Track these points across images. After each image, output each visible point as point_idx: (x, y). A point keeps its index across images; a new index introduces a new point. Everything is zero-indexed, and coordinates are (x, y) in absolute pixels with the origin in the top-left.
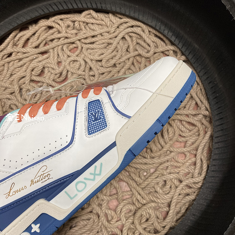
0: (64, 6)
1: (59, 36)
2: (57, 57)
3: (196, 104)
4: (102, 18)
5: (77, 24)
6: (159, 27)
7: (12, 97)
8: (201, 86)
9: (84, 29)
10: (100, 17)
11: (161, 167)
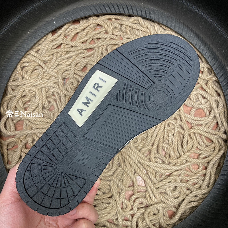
0: (116, 9)
1: (105, 36)
2: (100, 56)
3: (217, 123)
4: (148, 26)
5: (123, 27)
6: (199, 46)
7: (55, 86)
9: (129, 32)
10: (146, 25)
11: (175, 174)
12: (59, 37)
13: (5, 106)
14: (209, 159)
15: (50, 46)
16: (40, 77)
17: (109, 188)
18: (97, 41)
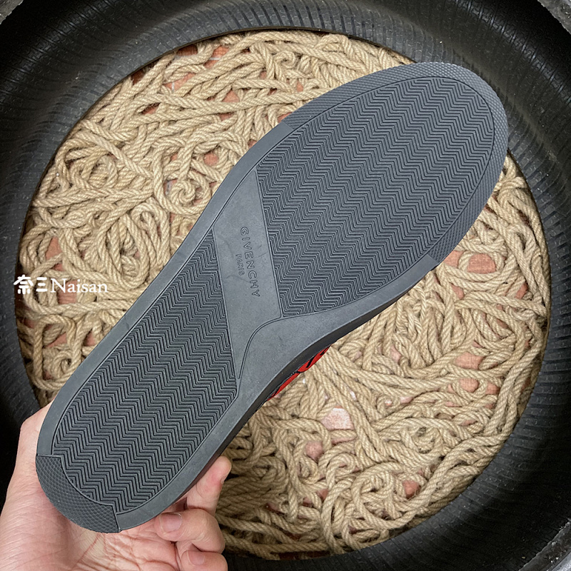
0: (282, 17)
1: (261, 84)
2: (249, 130)
3: (526, 285)
4: (363, 57)
5: (304, 62)
8: (542, 251)
9: (317, 71)
10: (359, 54)
11: (423, 399)
12: (150, 86)
13: (31, 253)
14: (500, 370)
15: (132, 108)
16: (111, 182)
17: (269, 435)
18: (242, 94)
